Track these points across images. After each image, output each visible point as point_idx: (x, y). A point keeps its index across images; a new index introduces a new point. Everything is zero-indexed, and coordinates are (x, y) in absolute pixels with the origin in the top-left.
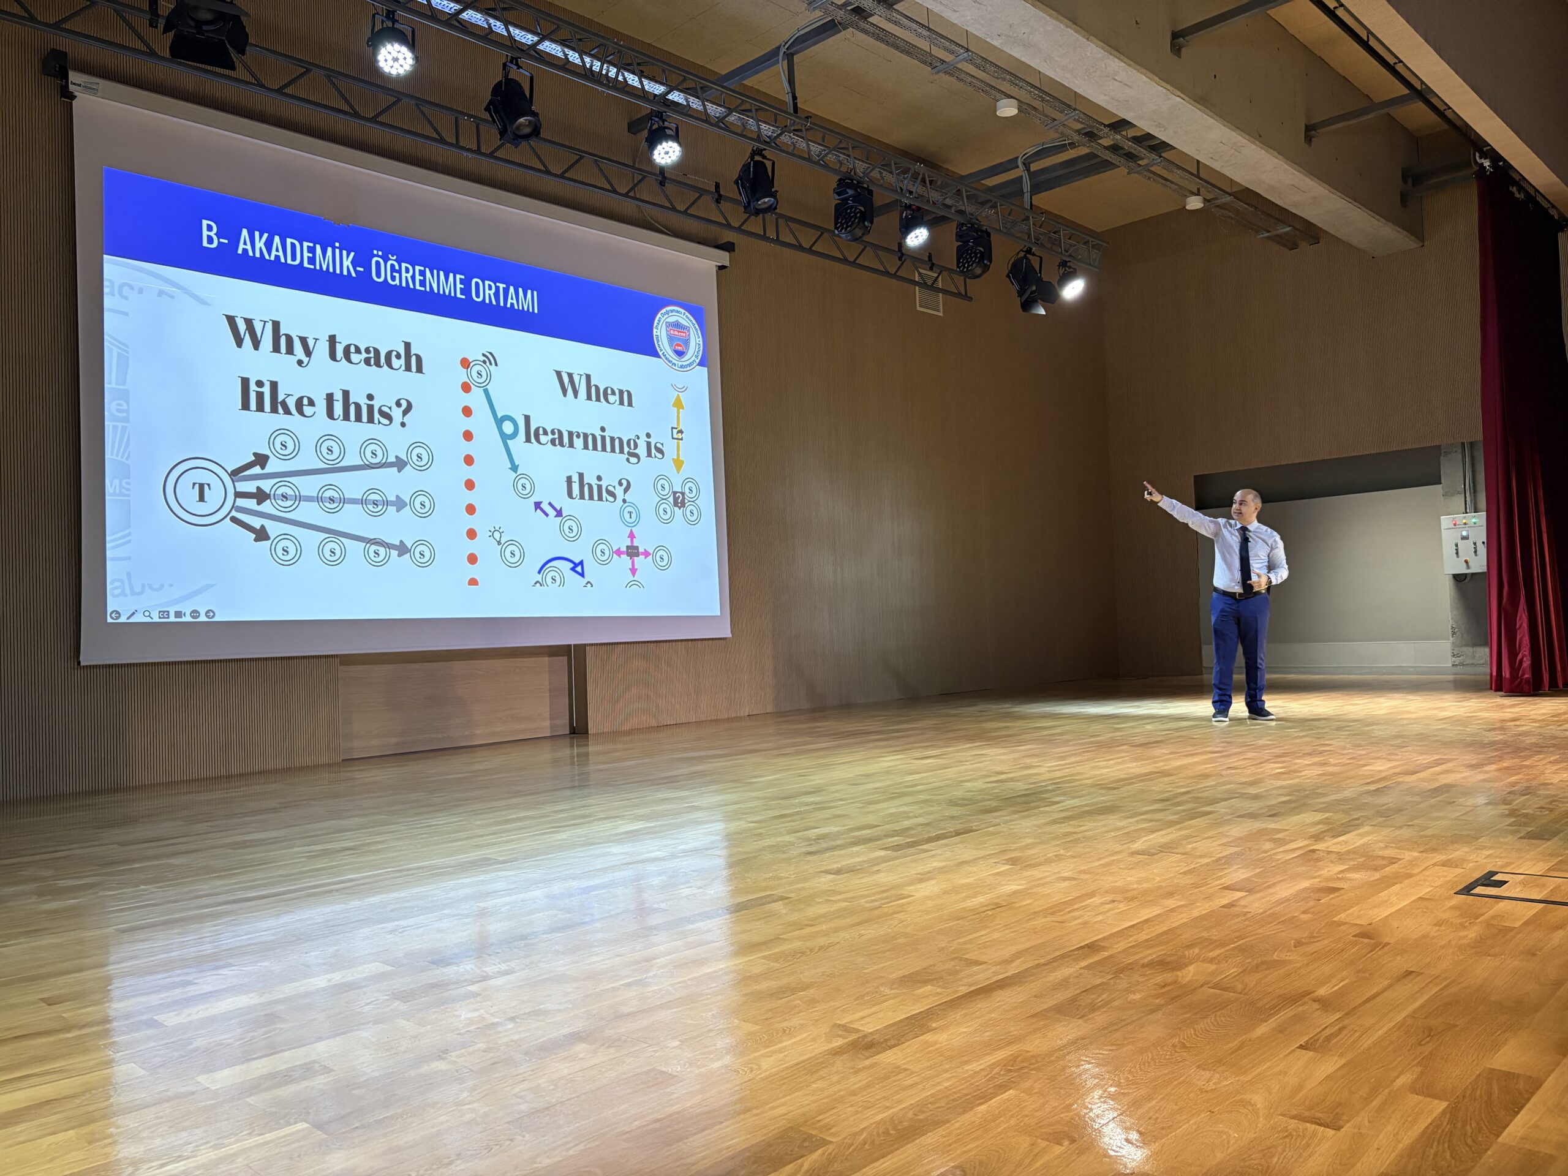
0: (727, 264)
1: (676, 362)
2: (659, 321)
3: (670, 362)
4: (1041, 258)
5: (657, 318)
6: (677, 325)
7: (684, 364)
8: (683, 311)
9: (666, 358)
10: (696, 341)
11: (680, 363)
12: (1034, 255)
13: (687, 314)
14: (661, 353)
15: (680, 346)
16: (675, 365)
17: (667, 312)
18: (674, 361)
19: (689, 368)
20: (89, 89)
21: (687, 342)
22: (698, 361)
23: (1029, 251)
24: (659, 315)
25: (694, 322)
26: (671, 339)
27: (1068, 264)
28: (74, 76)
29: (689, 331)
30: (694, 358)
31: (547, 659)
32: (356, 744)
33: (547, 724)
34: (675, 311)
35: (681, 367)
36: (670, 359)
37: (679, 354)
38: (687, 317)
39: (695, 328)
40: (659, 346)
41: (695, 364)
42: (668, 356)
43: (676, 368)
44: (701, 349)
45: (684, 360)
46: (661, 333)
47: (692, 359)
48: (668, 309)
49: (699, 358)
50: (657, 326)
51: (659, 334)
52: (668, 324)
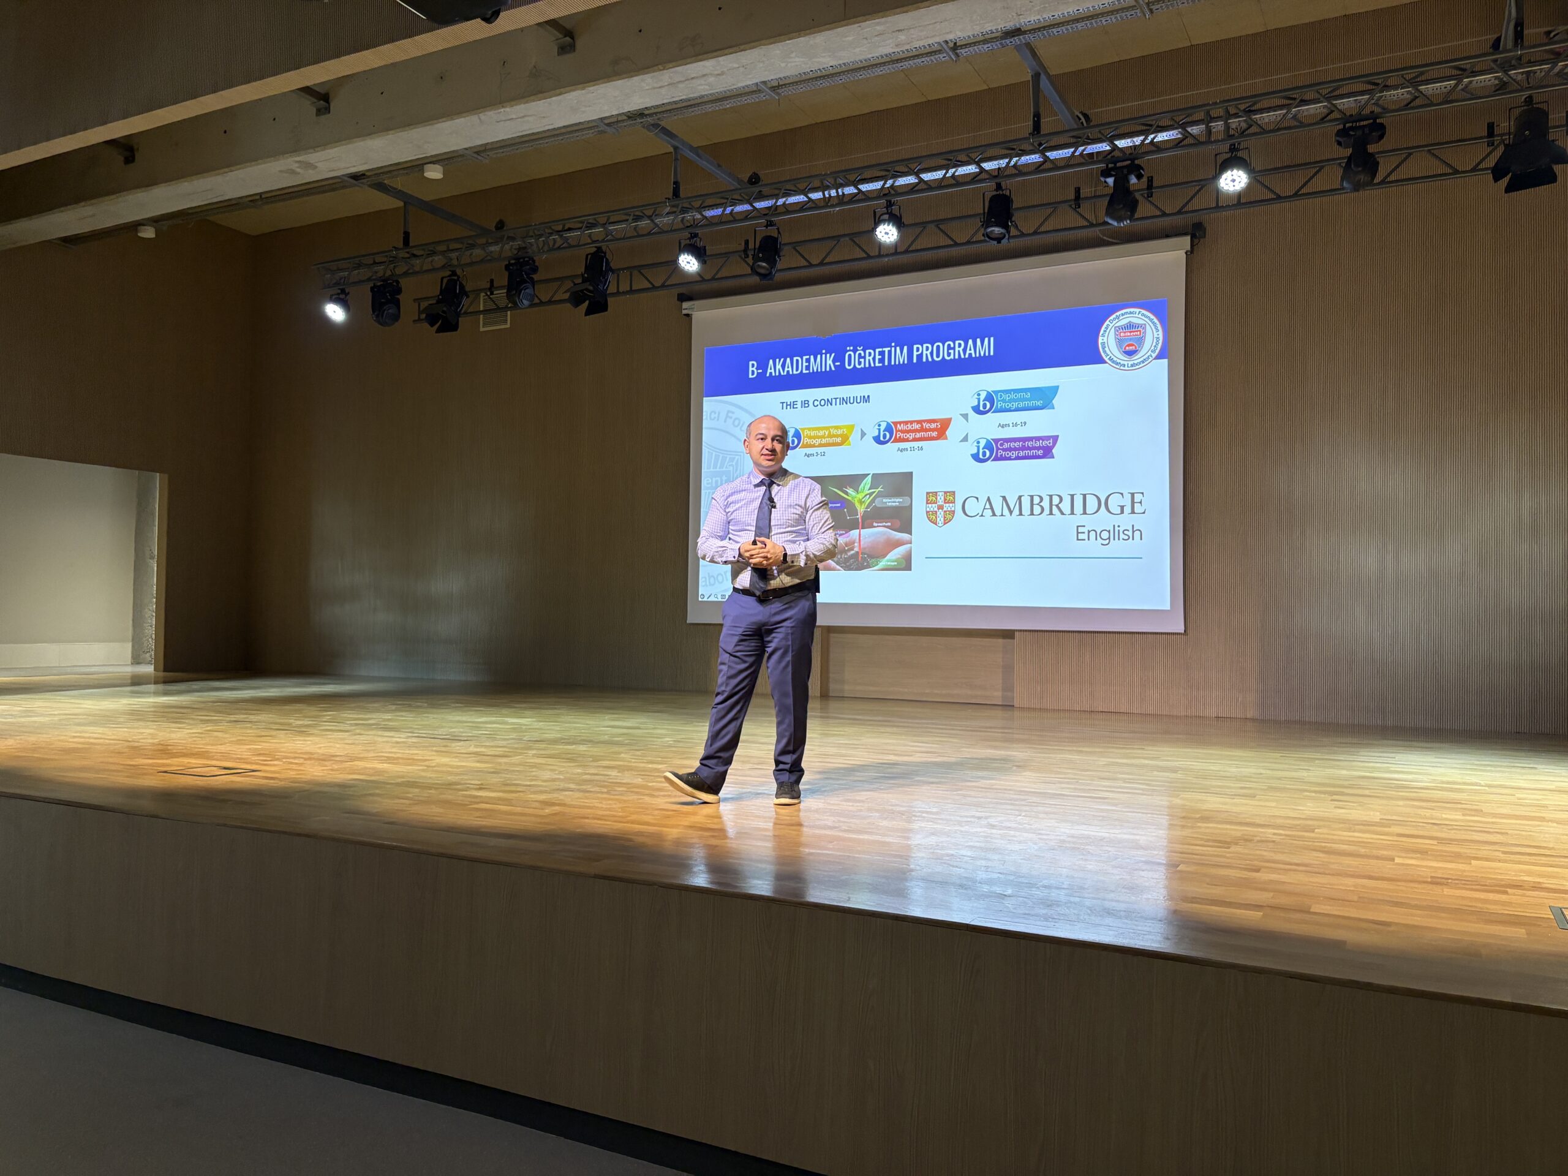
1: (1126, 363)
2: (1107, 328)
3: (1117, 364)
5: (1105, 326)
6: (1130, 326)
8: (1137, 310)
9: (1114, 362)
10: (1153, 334)
11: (1130, 363)
13: (1143, 312)
14: (1106, 359)
15: (1132, 345)
16: (1124, 366)
17: (1118, 317)
18: (1122, 362)
19: (1142, 365)
21: (1141, 340)
22: (1154, 355)
24: (1107, 322)
25: (1152, 317)
26: (1119, 342)
29: (1145, 328)
30: (1150, 353)
31: (1001, 641)
32: (846, 687)
33: (999, 694)
34: (1126, 313)
35: (1132, 366)
36: (1119, 361)
37: (1130, 353)
38: (1143, 315)
39: (1153, 323)
40: (1105, 352)
41: (1151, 359)
42: (1115, 359)
43: (1126, 368)
44: (1161, 341)
45: (1137, 358)
46: (1108, 339)
47: (1148, 354)
48: (1118, 314)
49: (1157, 351)
50: (1103, 336)
51: (1105, 340)
52: (1117, 329)
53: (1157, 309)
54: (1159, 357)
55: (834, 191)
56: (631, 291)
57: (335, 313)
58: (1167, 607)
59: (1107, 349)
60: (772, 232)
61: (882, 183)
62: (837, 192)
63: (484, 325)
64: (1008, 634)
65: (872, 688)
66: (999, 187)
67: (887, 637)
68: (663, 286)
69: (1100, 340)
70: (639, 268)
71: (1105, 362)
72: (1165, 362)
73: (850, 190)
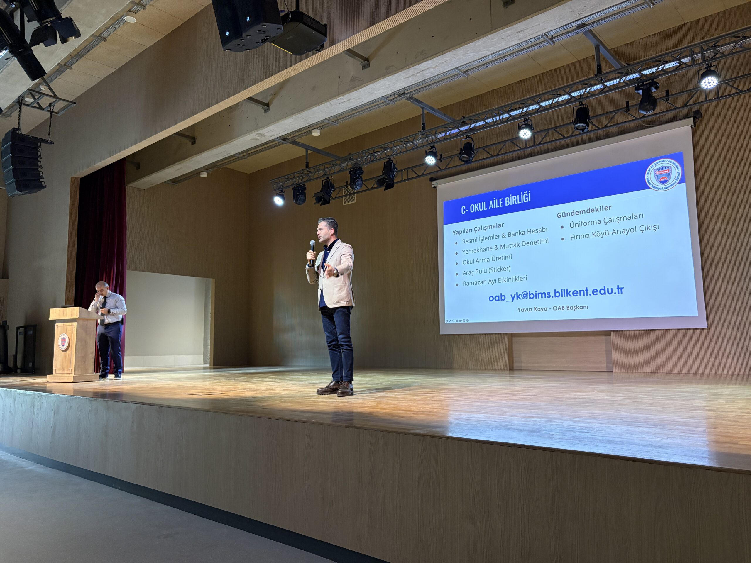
0: (693, 124)
1: (662, 187)
2: (649, 171)
3: (657, 188)
5: (648, 169)
6: (663, 168)
7: (667, 186)
8: (666, 160)
9: (655, 187)
10: (676, 171)
13: (669, 160)
14: (650, 186)
15: (664, 178)
16: (660, 189)
17: (655, 164)
18: (659, 187)
19: (671, 187)
21: (669, 175)
22: (677, 182)
24: (649, 167)
25: (674, 162)
26: (657, 177)
29: (671, 168)
30: (675, 180)
31: (604, 337)
32: (523, 365)
33: (605, 365)
34: (660, 162)
36: (657, 187)
37: (664, 182)
38: (669, 161)
39: (676, 165)
40: (649, 183)
41: (676, 184)
42: (655, 186)
43: (662, 190)
44: (681, 174)
45: (668, 184)
46: (650, 176)
47: (674, 181)
48: (655, 163)
49: (679, 179)
50: (648, 174)
51: (649, 177)
52: (655, 171)
53: (678, 158)
54: (680, 182)
55: (498, 117)
56: (408, 179)
57: (278, 201)
58: (697, 315)
59: (650, 181)
60: (469, 140)
61: (521, 110)
62: (500, 118)
63: (345, 202)
64: (607, 334)
65: (536, 365)
66: (581, 104)
67: (544, 338)
68: (423, 175)
69: (646, 177)
70: (411, 168)
71: (649, 188)
72: (684, 184)
73: (506, 116)
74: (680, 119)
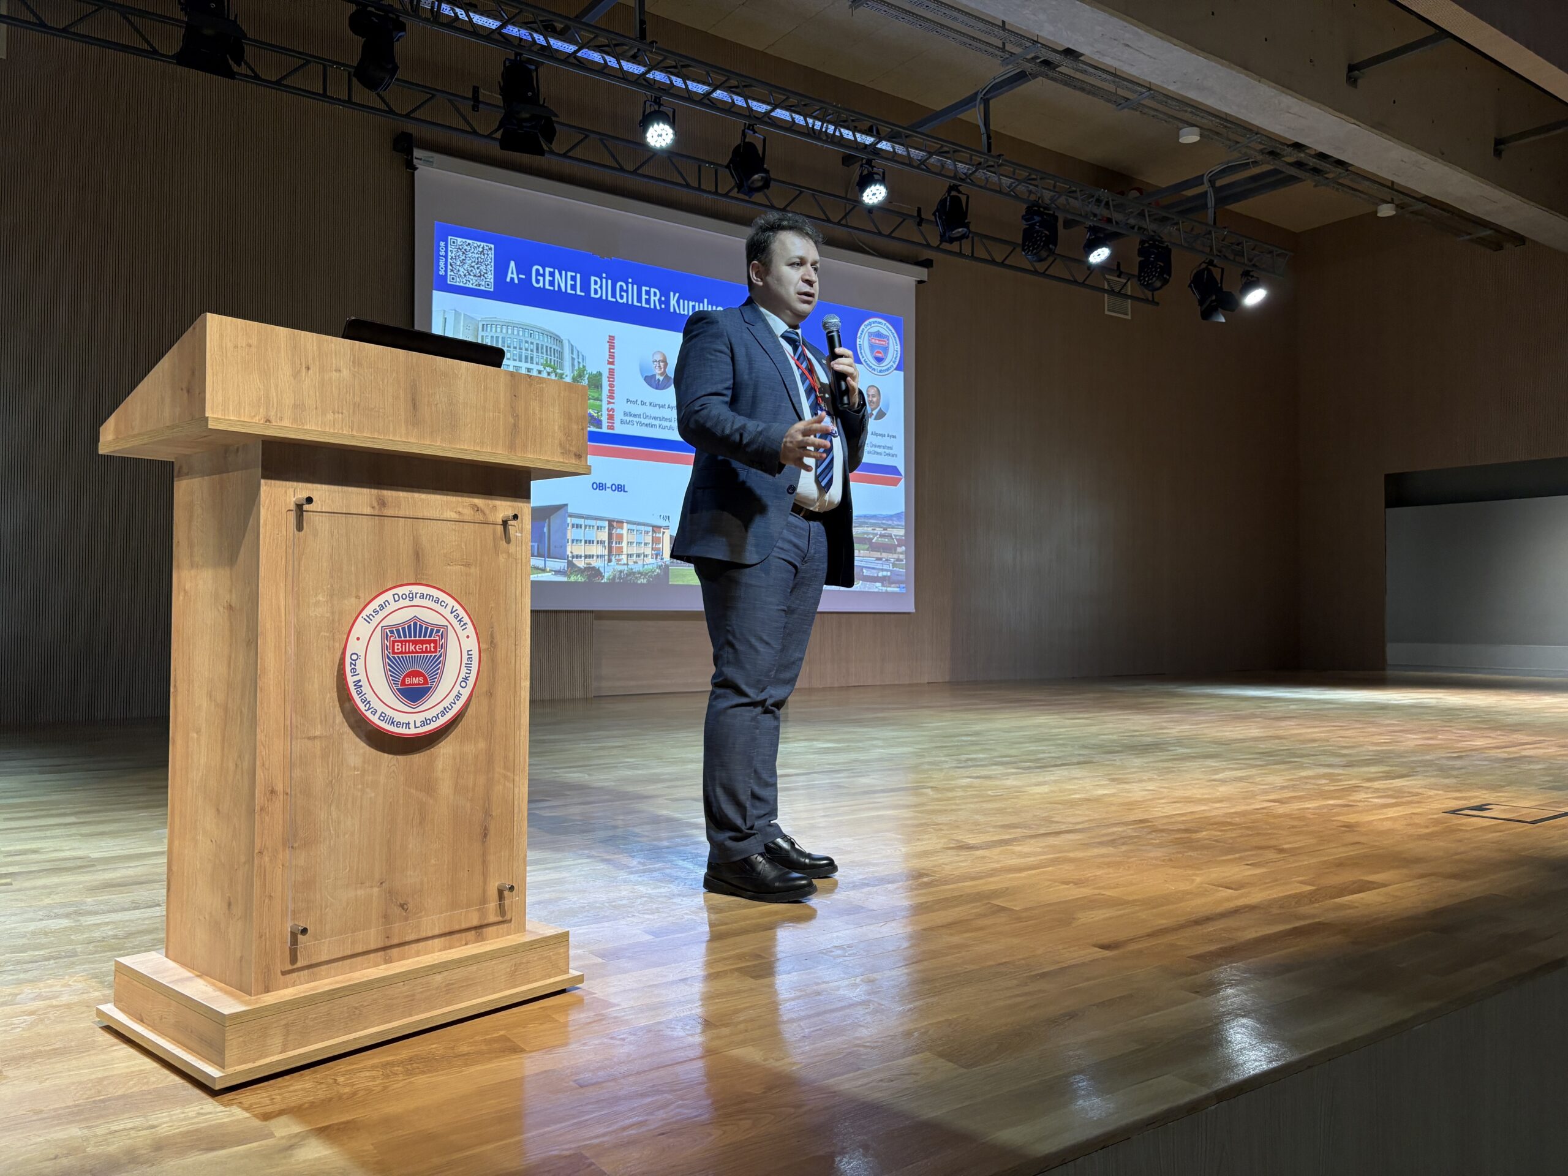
0: (926, 279)
1: (876, 367)
2: (863, 331)
3: (870, 367)
4: (1223, 270)
5: (861, 329)
6: (878, 335)
7: (883, 369)
8: (884, 322)
9: (868, 365)
10: (894, 348)
11: (879, 369)
12: (1215, 266)
13: (888, 324)
14: (862, 360)
15: (880, 353)
16: (874, 369)
17: (870, 324)
18: (874, 367)
19: (886, 372)
20: (429, 163)
21: (886, 349)
22: (895, 366)
23: (1211, 263)
24: (863, 327)
25: (893, 331)
26: (872, 347)
27: (1251, 274)
28: (417, 153)
29: (888, 340)
30: (892, 363)
32: (604, 684)
34: (876, 322)
35: (880, 371)
37: (879, 360)
38: (887, 327)
39: (894, 337)
40: (861, 354)
41: (892, 369)
42: (867, 362)
43: (877, 373)
44: (899, 355)
45: (883, 365)
46: (864, 341)
48: (871, 321)
49: (897, 363)
50: (860, 338)
52: (871, 334)
53: (895, 324)
54: (898, 368)
58: (901, 589)
59: (861, 351)
69: (858, 341)
72: (902, 373)
74: (901, 261)
